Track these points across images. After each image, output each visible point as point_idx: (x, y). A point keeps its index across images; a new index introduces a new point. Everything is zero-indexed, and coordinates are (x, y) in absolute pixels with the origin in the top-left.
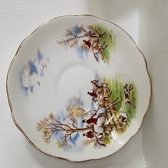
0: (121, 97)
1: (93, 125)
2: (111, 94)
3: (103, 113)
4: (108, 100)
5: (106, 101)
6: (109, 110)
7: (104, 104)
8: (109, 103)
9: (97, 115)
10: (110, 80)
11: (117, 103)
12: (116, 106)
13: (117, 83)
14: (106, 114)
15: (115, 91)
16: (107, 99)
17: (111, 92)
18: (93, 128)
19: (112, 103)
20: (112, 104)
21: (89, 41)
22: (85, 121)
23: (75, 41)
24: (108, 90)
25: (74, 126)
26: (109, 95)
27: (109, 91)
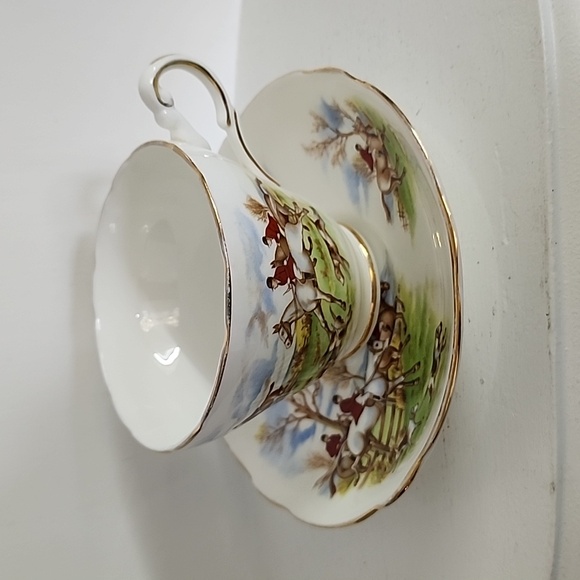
0: (426, 363)
1: (350, 422)
2: (407, 342)
3: (378, 398)
4: (398, 359)
5: (392, 360)
6: (391, 396)
7: (387, 368)
8: (397, 369)
9: (366, 397)
10: (411, 294)
11: (413, 382)
12: (409, 390)
13: (425, 311)
14: (383, 404)
15: (418, 338)
16: (395, 355)
17: (409, 336)
18: (348, 429)
19: (404, 375)
20: (402, 379)
21: (368, 149)
22: (339, 400)
23: (339, 147)
24: (403, 326)
25: (314, 403)
26: (401, 345)
27: (405, 329)
